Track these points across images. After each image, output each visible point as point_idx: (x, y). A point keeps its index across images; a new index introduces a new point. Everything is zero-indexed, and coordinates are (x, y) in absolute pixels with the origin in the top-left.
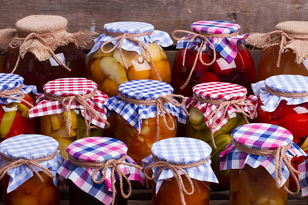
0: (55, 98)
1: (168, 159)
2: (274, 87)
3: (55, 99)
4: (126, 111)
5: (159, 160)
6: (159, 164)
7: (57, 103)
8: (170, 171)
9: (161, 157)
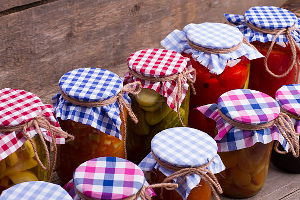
0: (10, 128)
1: (192, 164)
2: (212, 46)
3: (11, 130)
4: (91, 118)
5: (182, 168)
6: (183, 172)
7: (14, 134)
8: (196, 176)
9: (184, 164)
